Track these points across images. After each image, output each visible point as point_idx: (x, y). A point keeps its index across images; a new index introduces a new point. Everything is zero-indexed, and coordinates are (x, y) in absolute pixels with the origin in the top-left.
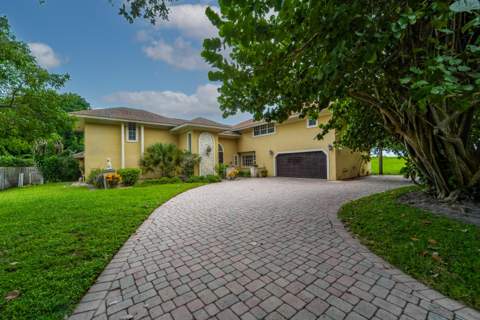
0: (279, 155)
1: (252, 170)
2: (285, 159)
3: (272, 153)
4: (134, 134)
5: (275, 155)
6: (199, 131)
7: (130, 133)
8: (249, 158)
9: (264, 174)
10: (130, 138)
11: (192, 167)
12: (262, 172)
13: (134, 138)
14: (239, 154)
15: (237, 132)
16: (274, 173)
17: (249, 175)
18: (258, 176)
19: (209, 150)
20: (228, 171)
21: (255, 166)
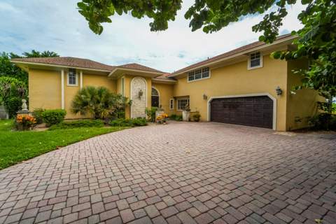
0: (214, 100)
1: (185, 114)
2: (220, 105)
3: (205, 98)
4: (74, 79)
5: (209, 100)
6: (131, 76)
7: (70, 78)
8: (184, 102)
9: (196, 119)
10: (70, 82)
11: (123, 109)
12: (195, 116)
13: (74, 83)
14: (175, 98)
15: (173, 78)
16: (208, 119)
17: (180, 119)
18: (190, 120)
19: (141, 94)
20: (159, 115)
21: (189, 110)
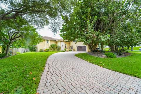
1: (72, 50)
2: (79, 47)
3: (76, 46)
8: (72, 47)
9: (75, 51)
10: (47, 43)
11: (59, 49)
14: (70, 46)
16: (77, 50)
17: (71, 51)
19: (63, 45)
20: (67, 50)
21: (73, 49)
